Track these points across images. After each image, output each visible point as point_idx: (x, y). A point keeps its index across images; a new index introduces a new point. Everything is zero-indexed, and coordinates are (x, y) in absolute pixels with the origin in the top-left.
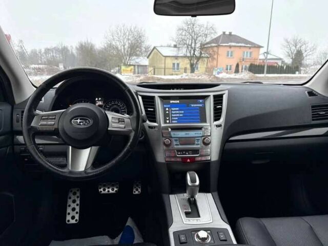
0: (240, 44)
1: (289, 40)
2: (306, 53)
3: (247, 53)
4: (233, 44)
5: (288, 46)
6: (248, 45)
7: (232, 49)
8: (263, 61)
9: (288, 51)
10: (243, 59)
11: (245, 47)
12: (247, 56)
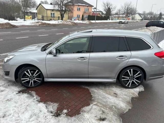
0: (83, 5)
1: (105, 3)
2: (112, 10)
3: (87, 9)
4: (80, 4)
5: (104, 6)
6: (87, 5)
7: (80, 7)
8: (94, 13)
9: (104, 8)
10: (85, 12)
11: (86, 6)
12: (86, 11)
